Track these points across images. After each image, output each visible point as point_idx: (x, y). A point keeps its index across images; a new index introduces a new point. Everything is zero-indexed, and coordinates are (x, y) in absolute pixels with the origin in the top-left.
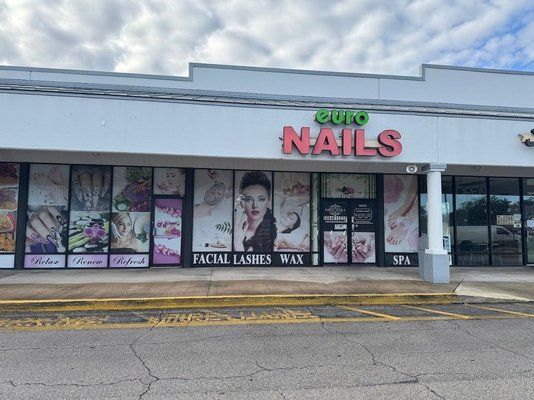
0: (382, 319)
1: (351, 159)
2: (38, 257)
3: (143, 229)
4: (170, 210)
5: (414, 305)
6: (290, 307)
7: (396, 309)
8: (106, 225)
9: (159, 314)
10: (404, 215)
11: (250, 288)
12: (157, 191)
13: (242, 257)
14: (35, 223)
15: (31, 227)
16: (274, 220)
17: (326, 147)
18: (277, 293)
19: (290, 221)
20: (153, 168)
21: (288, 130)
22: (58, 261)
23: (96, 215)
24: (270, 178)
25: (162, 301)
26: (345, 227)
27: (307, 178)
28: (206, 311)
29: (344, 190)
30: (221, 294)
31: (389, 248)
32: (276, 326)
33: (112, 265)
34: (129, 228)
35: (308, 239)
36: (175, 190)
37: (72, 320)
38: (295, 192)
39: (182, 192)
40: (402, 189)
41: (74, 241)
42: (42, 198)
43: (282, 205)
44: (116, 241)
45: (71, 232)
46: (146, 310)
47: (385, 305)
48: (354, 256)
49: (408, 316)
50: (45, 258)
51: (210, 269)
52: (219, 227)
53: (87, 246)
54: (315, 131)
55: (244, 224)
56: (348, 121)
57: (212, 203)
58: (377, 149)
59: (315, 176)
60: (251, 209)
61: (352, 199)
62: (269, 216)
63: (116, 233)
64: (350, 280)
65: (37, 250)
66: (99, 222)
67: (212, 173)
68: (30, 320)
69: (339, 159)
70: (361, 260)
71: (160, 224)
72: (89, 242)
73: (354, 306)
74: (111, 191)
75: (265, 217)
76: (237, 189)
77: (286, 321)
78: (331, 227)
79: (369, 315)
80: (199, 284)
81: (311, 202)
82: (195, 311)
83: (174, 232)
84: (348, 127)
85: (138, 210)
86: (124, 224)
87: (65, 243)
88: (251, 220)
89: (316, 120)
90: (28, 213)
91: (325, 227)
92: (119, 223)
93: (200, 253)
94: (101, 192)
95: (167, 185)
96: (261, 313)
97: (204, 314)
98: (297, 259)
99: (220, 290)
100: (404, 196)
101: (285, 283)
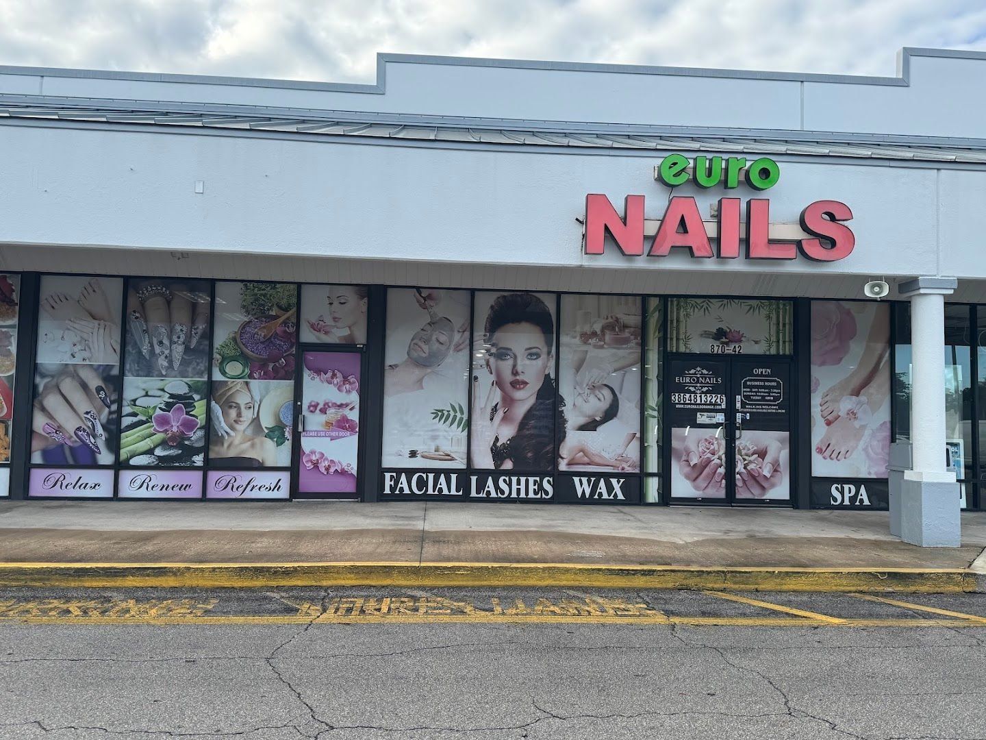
0: (806, 622)
1: (738, 266)
2: (57, 473)
3: (277, 417)
4: (334, 375)
5: (876, 594)
6: (599, 590)
7: (837, 603)
8: (200, 408)
9: (321, 597)
10: (857, 392)
11: (512, 548)
12: (307, 336)
13: (490, 482)
14: (52, 402)
15: (43, 409)
16: (560, 401)
17: (681, 240)
18: (569, 560)
19: (596, 405)
20: (299, 285)
21: (595, 202)
22: (98, 482)
23: (178, 386)
24: (552, 309)
25: (326, 569)
26: (720, 418)
27: (635, 307)
28: (418, 593)
29: (720, 335)
30: (449, 560)
31: (821, 467)
32: (571, 630)
33: (210, 495)
34: (248, 416)
35: (635, 444)
36: (346, 332)
37: (142, 606)
38: (608, 337)
39: (361, 338)
40: (852, 334)
41: (132, 442)
42: (66, 347)
43: (578, 369)
44: (220, 440)
45: (126, 421)
46: (292, 588)
47: (811, 593)
48: (739, 483)
49: (864, 617)
50: (72, 475)
51: (422, 505)
52: (439, 414)
53: (159, 452)
54: (656, 203)
55: (495, 409)
56: (732, 181)
57: (425, 362)
58: (799, 243)
59: (654, 303)
60: (508, 377)
61: (740, 356)
62: (550, 393)
63: (222, 425)
64: (733, 536)
65: (57, 459)
66: (184, 401)
67: (424, 295)
68: (56, 603)
69: (710, 265)
70: (756, 493)
71: (313, 407)
72: (163, 444)
73: (741, 592)
74: (209, 335)
75: (540, 395)
76: (479, 334)
77: (592, 620)
78: (688, 418)
79: (775, 613)
80: (400, 536)
81: (643, 360)
82: (395, 592)
83: (343, 424)
84: (732, 194)
85: (267, 376)
86: (238, 407)
87: (114, 444)
88: (508, 401)
89: (660, 179)
90: (38, 380)
91: (673, 418)
92: (228, 404)
93: (399, 471)
94: (189, 337)
95: (329, 321)
96: (535, 602)
97: (415, 599)
98: (610, 488)
99: (446, 550)
100: (857, 349)
101: (588, 539)
